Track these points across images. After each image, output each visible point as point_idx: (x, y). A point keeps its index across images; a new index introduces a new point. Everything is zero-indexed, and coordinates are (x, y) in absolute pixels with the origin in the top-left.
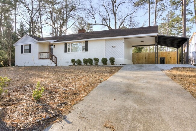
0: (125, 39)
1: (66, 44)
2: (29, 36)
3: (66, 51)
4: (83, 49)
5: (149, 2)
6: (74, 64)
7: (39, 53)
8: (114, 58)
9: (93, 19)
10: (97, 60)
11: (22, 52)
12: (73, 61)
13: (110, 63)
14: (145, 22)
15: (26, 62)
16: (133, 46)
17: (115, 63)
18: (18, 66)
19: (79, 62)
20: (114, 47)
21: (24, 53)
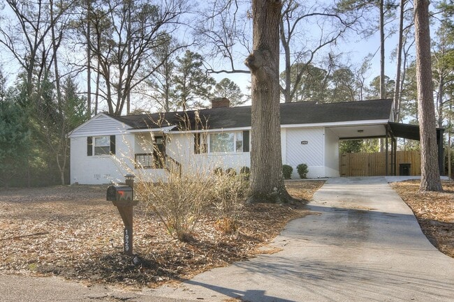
0: (326, 127)
1: (197, 137)
2: (108, 118)
3: (197, 151)
4: (238, 147)
5: (382, 5)
7: (136, 155)
8: (305, 165)
9: (225, 56)
11: (90, 153)
13: (298, 175)
14: (369, 58)
15: (102, 176)
16: (340, 139)
17: (308, 175)
18: (79, 183)
20: (304, 143)
21: (96, 154)
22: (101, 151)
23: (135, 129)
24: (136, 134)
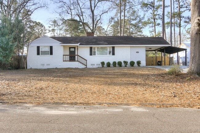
1: (91, 48)
3: (91, 54)
4: (110, 53)
6: (103, 66)
7: (64, 55)
8: (140, 61)
10: (126, 62)
11: (38, 54)
12: (103, 63)
19: (109, 65)
20: (137, 52)
22: (45, 53)
23: (63, 43)
24: (64, 46)
